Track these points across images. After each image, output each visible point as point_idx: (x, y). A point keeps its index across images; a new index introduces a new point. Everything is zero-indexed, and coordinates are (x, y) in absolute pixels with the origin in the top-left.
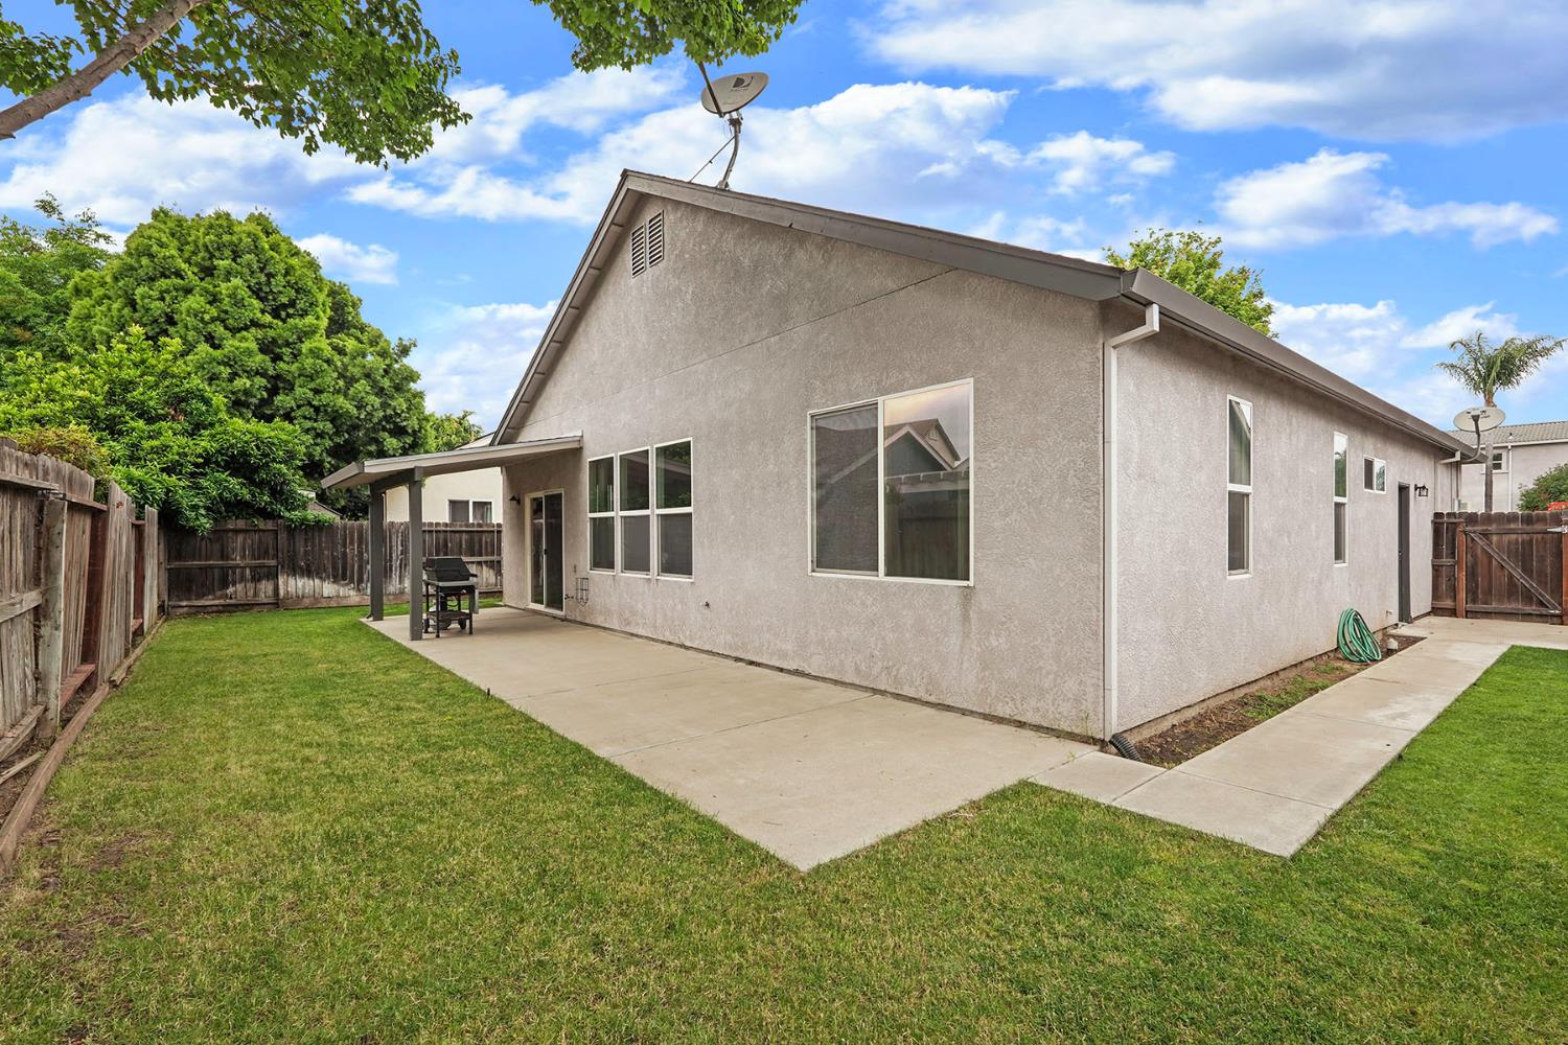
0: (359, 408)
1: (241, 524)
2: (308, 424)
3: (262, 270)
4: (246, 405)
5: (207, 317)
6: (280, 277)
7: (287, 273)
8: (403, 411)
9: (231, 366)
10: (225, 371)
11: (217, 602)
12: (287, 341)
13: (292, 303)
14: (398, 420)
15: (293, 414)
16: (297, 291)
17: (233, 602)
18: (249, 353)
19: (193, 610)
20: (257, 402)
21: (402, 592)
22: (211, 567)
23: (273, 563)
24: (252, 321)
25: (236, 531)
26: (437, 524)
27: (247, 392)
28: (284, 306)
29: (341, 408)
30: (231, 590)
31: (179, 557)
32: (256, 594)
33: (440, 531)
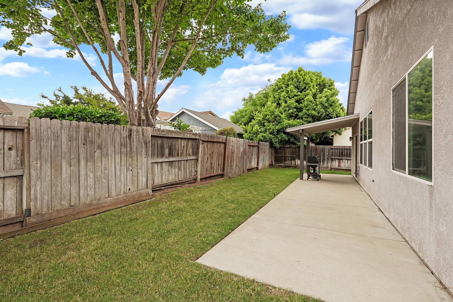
0: (318, 113)
1: (288, 146)
2: (306, 119)
3: (298, 81)
4: (292, 116)
5: (285, 97)
6: (302, 82)
7: (304, 80)
8: (331, 112)
9: (289, 107)
10: (287, 109)
11: (283, 165)
12: (302, 98)
13: (305, 88)
14: (330, 115)
15: (303, 117)
16: (306, 84)
17: (286, 165)
18: (293, 103)
19: (279, 166)
20: (295, 115)
21: (328, 167)
22: (282, 156)
23: (295, 156)
24: (295, 95)
25: (288, 148)
26: (340, 147)
27: (292, 113)
28: (303, 89)
29: (313, 114)
30: (286, 162)
31: (277, 154)
32: (291, 164)
33: (340, 149)
